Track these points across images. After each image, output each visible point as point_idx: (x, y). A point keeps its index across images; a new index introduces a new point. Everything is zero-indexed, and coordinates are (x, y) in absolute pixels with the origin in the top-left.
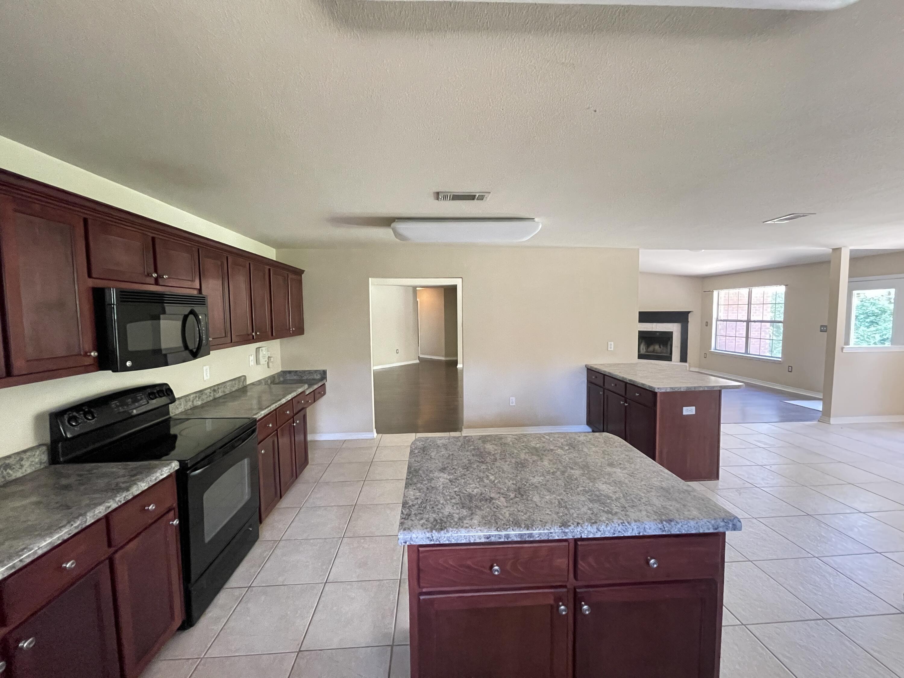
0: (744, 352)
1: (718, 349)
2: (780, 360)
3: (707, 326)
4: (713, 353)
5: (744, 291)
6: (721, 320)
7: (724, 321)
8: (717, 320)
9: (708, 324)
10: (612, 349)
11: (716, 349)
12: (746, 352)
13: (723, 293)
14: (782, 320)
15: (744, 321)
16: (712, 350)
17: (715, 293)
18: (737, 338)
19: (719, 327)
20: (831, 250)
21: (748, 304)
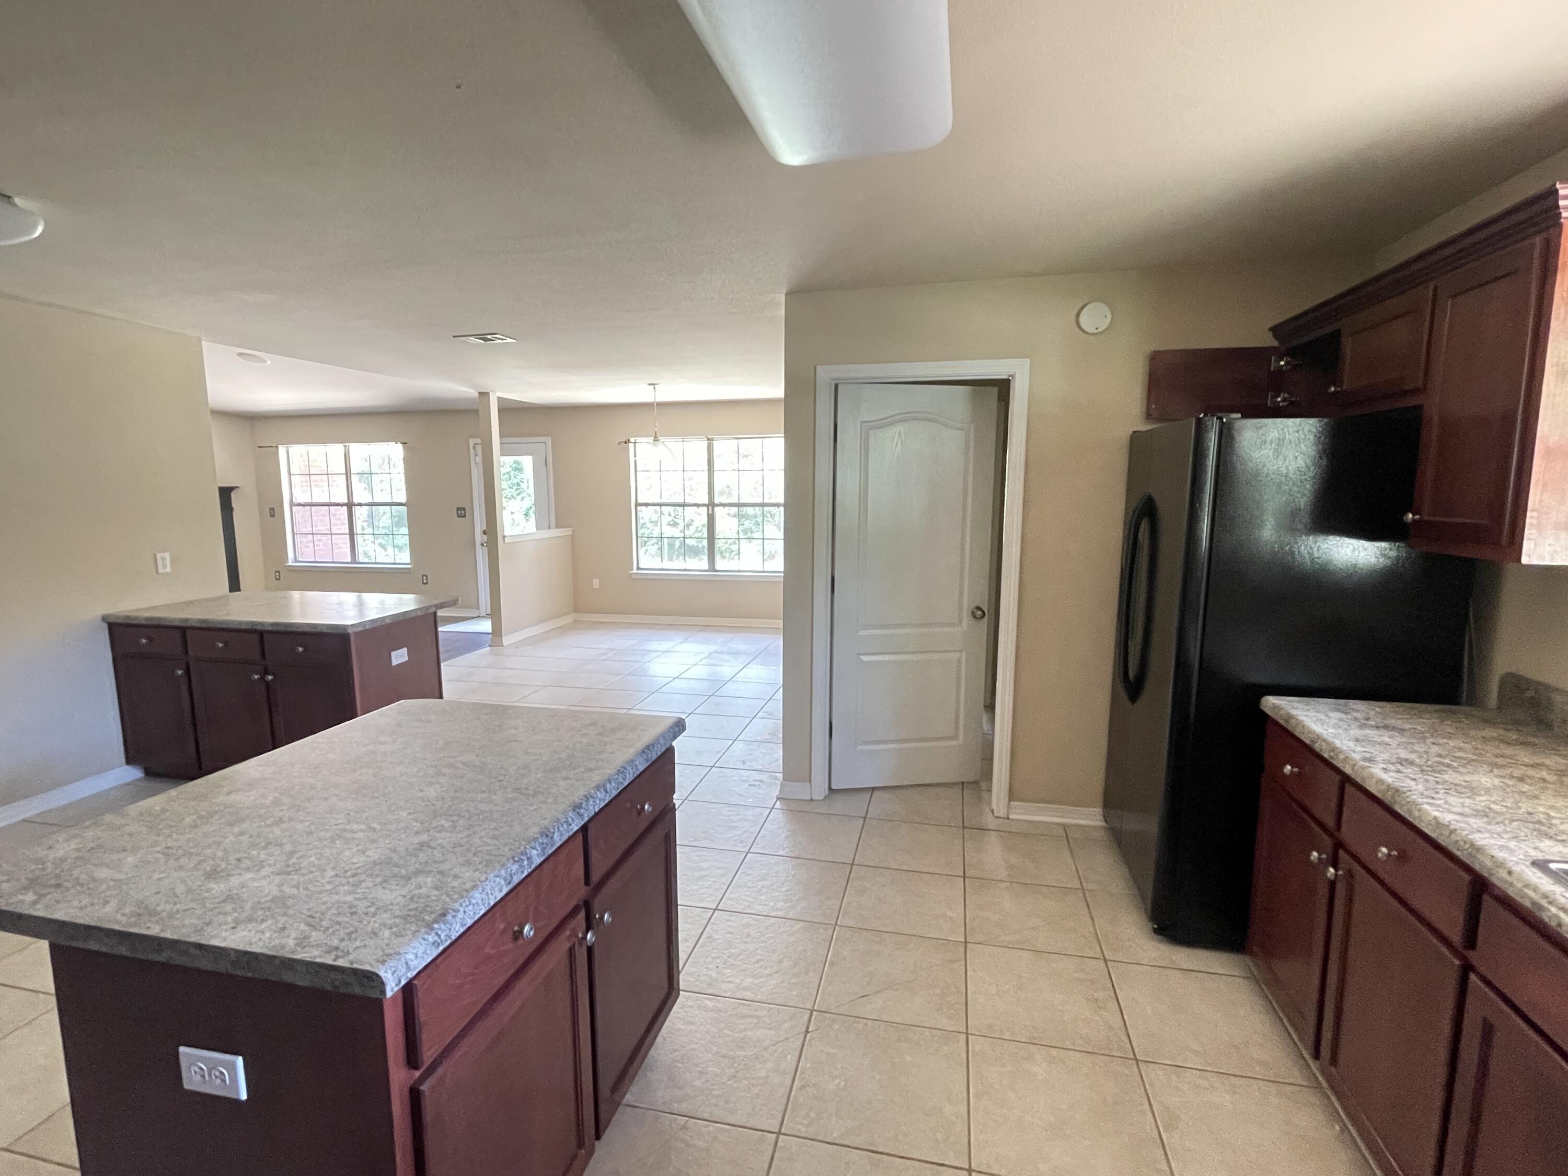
0: (349, 560)
1: (301, 559)
2: (409, 566)
3: (272, 515)
4: (293, 570)
5: (336, 450)
6: (299, 505)
7: (304, 505)
8: (292, 504)
9: (274, 512)
10: (168, 569)
11: (296, 561)
12: (354, 560)
13: (297, 450)
14: (403, 500)
15: (342, 505)
16: (290, 564)
17: (282, 450)
18: (333, 536)
19: (297, 517)
20: (477, 394)
21: (346, 474)
